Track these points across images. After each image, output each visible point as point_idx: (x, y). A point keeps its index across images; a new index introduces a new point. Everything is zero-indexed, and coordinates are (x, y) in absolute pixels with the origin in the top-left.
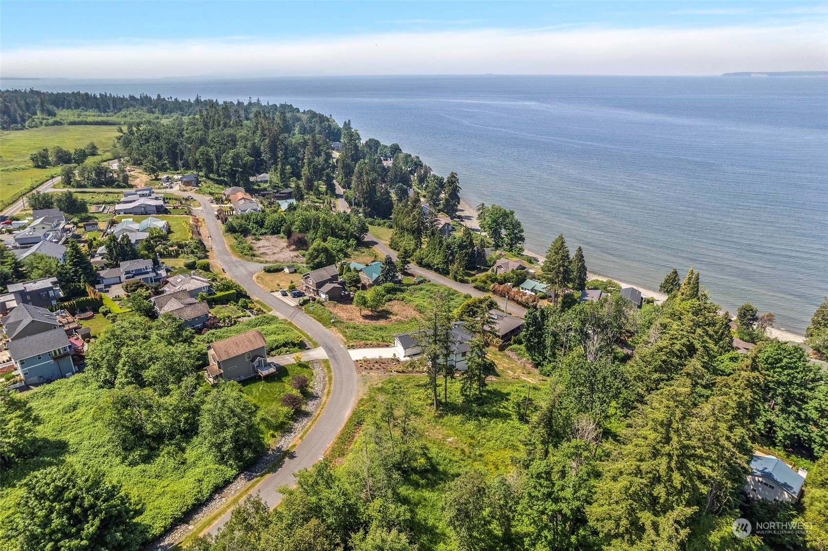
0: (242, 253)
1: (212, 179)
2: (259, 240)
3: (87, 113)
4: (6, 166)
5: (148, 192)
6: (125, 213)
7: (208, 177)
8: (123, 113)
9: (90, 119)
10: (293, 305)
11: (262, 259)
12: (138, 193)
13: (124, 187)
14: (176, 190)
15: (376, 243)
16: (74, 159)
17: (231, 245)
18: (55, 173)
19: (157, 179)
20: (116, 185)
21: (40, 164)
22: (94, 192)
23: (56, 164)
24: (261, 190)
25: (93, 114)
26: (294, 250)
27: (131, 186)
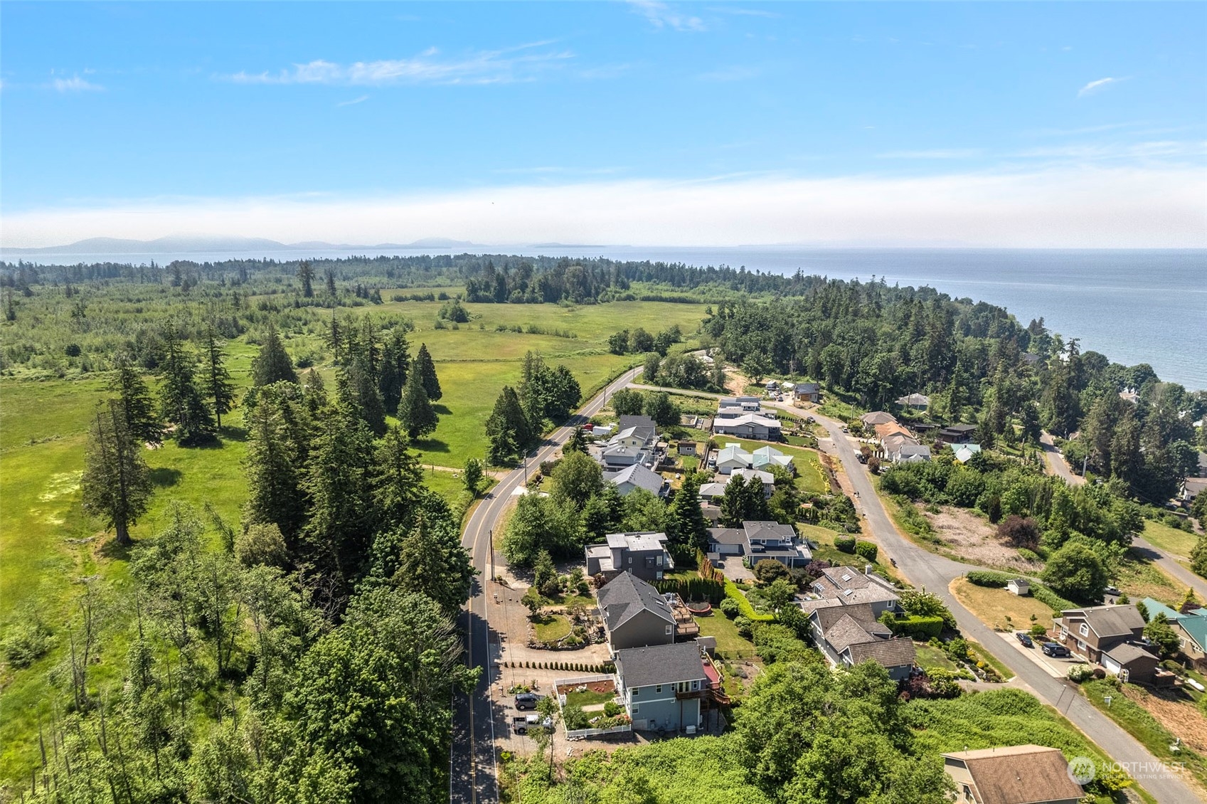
0: (917, 534)
1: (837, 394)
2: (937, 512)
3: (659, 287)
4: (582, 349)
5: (756, 404)
6: (725, 433)
7: (830, 390)
8: (701, 288)
9: (666, 295)
10: (1055, 675)
11: (953, 552)
12: (743, 404)
13: (718, 392)
14: (788, 403)
15: (1158, 557)
16: (656, 345)
17: (894, 515)
18: (632, 362)
19: (758, 385)
20: (708, 388)
21: (617, 349)
22: (681, 395)
23: (635, 350)
24: (914, 421)
25: (665, 288)
26: (1007, 545)
27: (727, 392)
